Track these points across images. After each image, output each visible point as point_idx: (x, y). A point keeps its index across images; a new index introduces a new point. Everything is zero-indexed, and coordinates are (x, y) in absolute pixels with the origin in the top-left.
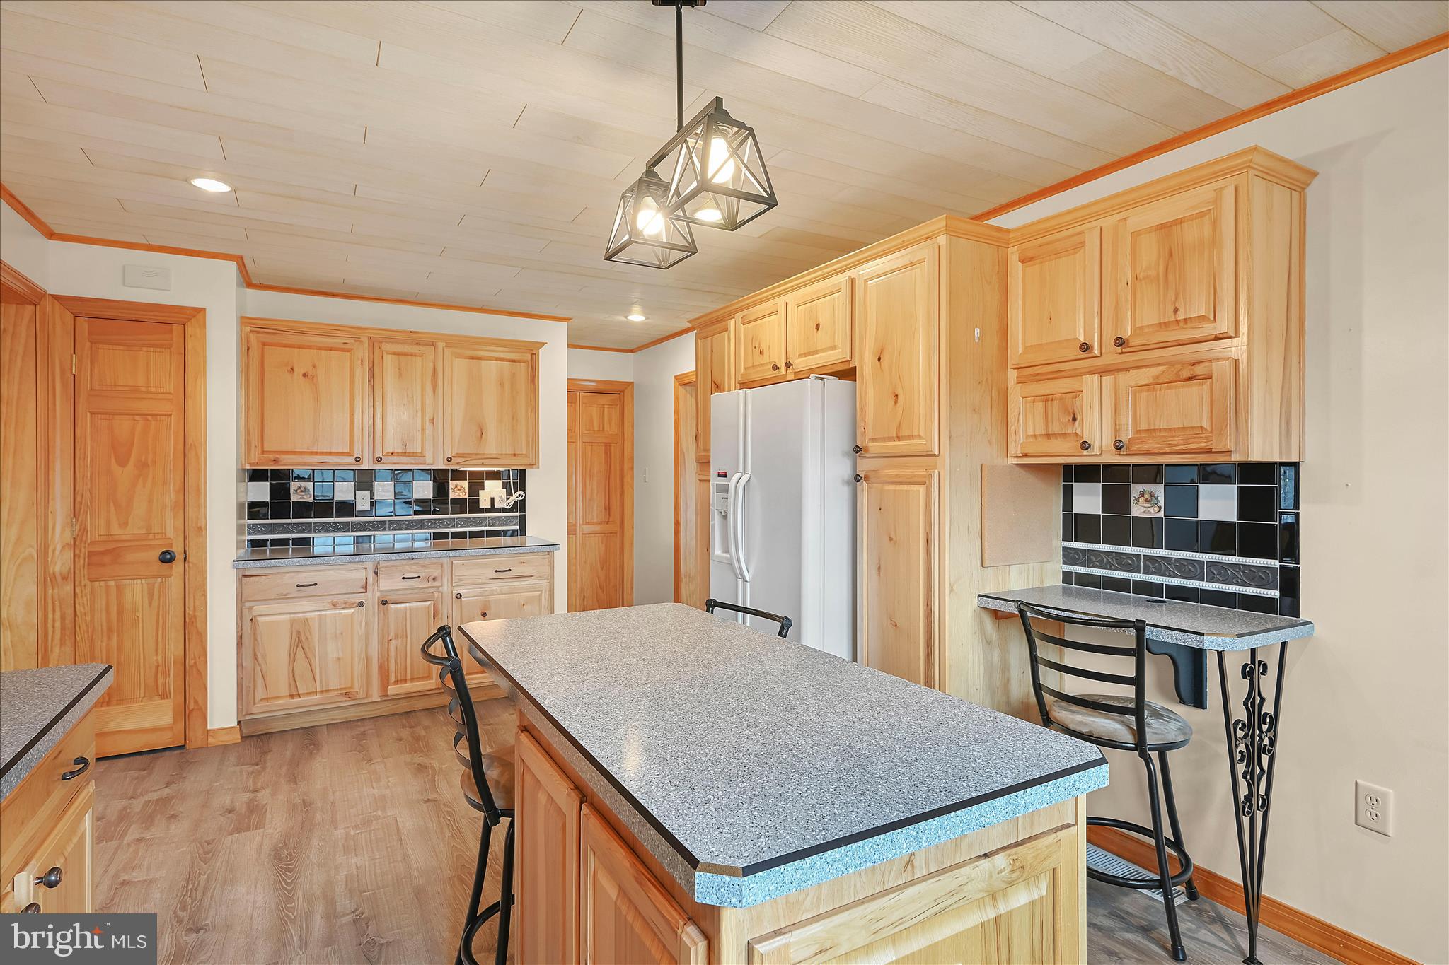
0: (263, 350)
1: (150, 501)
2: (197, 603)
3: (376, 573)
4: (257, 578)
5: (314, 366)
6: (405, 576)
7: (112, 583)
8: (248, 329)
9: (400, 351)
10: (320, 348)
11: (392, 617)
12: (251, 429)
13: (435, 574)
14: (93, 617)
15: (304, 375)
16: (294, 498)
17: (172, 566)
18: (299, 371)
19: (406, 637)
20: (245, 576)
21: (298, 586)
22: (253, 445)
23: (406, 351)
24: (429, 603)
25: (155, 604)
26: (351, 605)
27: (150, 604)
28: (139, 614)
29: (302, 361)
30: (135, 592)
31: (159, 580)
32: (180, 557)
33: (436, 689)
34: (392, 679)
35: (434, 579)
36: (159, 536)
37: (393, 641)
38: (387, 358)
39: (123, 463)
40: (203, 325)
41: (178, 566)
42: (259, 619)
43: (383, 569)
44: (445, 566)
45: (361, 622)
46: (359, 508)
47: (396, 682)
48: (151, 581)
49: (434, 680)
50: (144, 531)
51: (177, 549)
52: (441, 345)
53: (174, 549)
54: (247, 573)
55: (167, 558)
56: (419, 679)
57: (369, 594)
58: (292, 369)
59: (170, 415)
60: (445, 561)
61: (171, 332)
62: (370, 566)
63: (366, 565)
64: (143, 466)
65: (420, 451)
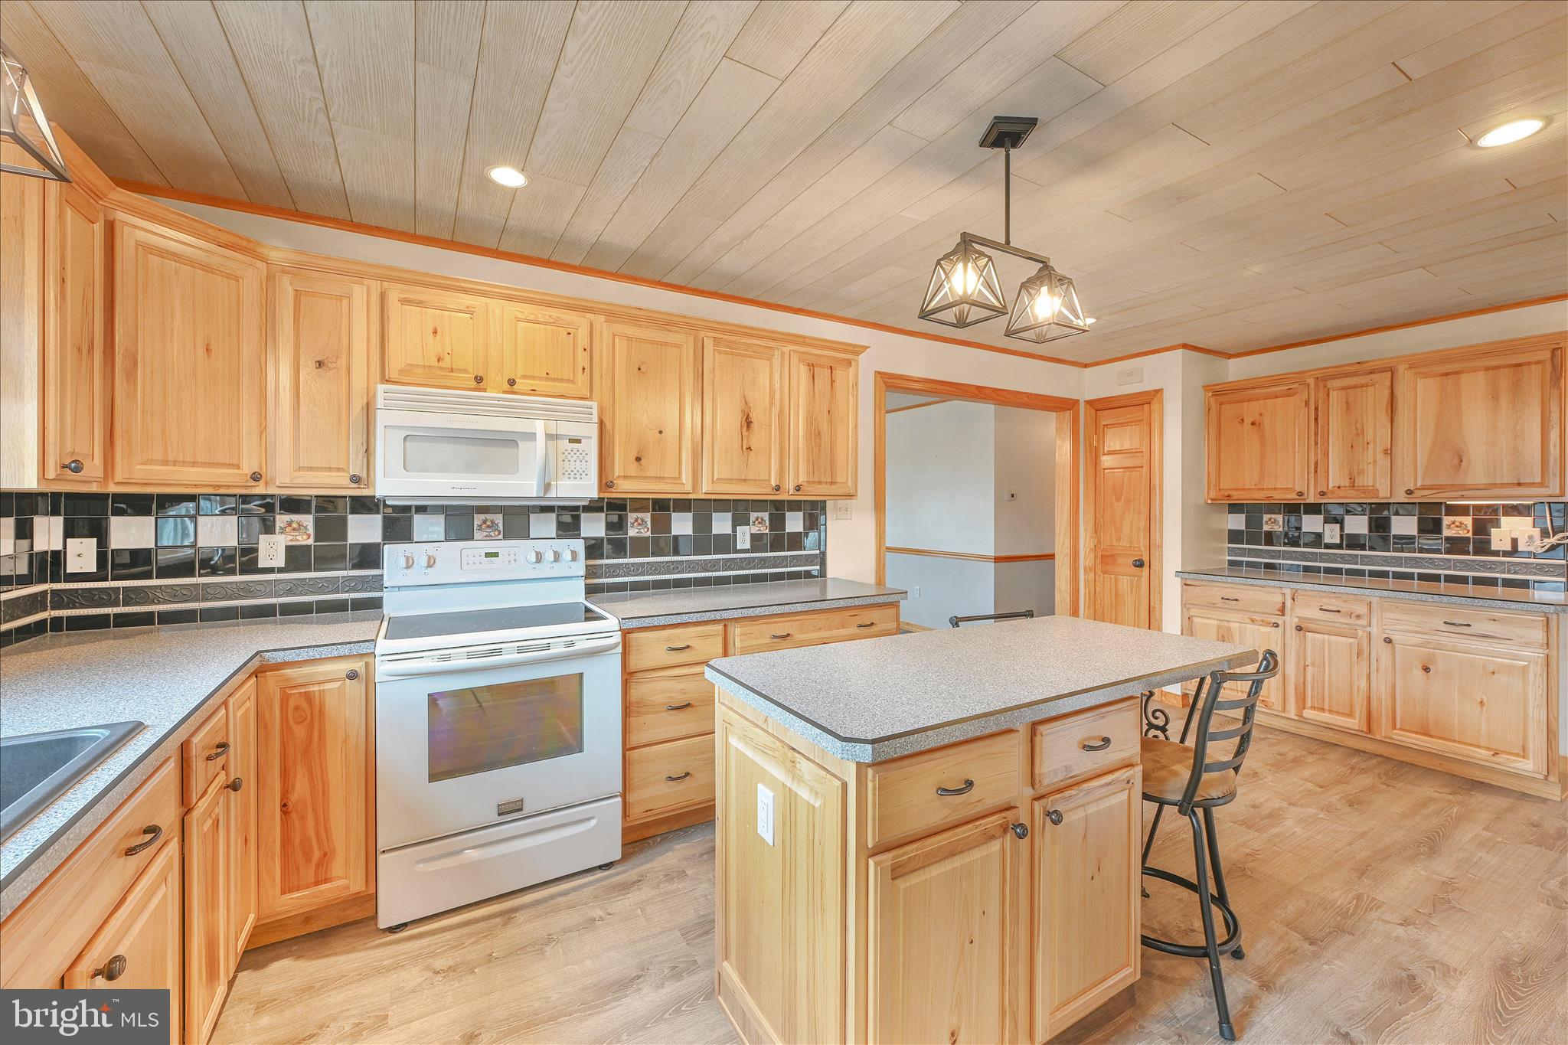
0: (1220, 407)
1: (1132, 525)
2: (1156, 598)
3: (1294, 600)
4: (1193, 588)
5: (1261, 415)
6: (1323, 607)
7: (1113, 576)
8: (1210, 394)
9: (1347, 384)
10: (1266, 398)
11: (1309, 644)
12: (1211, 473)
13: (1360, 612)
14: (1104, 595)
15: (1253, 424)
16: (1266, 528)
17: (1142, 571)
18: (1248, 421)
19: (1324, 668)
20: (1186, 584)
21: (1222, 598)
22: (1212, 485)
23: (1356, 383)
24: (1352, 640)
25: (1134, 594)
26: (1268, 624)
27: (1131, 593)
28: (1126, 599)
29: (1250, 411)
30: (1124, 583)
31: (1136, 578)
32: (1147, 564)
33: (1358, 730)
34: (1309, 704)
35: (1358, 617)
36: (1136, 549)
37: (1309, 667)
38: (1333, 395)
39: (1118, 500)
40: (1161, 402)
41: (1145, 570)
42: (1194, 618)
43: (1300, 597)
44: (1374, 606)
45: (1277, 642)
46: (1327, 540)
47: (1313, 708)
48: (1132, 578)
49: (1357, 721)
50: (1129, 545)
51: (1146, 559)
52: (1401, 369)
53: (1144, 559)
54: (1188, 582)
55: (1139, 564)
56: (1338, 713)
57: (1287, 618)
58: (1243, 420)
59: (1142, 467)
60: (1374, 600)
61: (1143, 410)
62: (1288, 592)
63: (1284, 591)
64: (1128, 501)
65: (1371, 484)
